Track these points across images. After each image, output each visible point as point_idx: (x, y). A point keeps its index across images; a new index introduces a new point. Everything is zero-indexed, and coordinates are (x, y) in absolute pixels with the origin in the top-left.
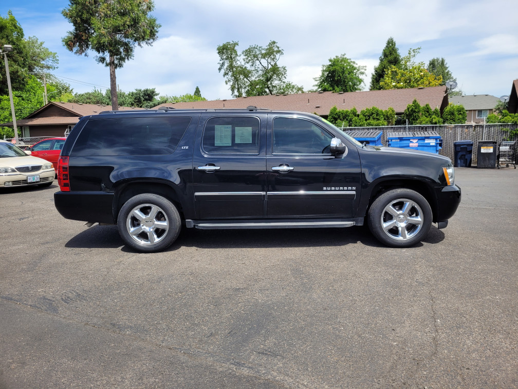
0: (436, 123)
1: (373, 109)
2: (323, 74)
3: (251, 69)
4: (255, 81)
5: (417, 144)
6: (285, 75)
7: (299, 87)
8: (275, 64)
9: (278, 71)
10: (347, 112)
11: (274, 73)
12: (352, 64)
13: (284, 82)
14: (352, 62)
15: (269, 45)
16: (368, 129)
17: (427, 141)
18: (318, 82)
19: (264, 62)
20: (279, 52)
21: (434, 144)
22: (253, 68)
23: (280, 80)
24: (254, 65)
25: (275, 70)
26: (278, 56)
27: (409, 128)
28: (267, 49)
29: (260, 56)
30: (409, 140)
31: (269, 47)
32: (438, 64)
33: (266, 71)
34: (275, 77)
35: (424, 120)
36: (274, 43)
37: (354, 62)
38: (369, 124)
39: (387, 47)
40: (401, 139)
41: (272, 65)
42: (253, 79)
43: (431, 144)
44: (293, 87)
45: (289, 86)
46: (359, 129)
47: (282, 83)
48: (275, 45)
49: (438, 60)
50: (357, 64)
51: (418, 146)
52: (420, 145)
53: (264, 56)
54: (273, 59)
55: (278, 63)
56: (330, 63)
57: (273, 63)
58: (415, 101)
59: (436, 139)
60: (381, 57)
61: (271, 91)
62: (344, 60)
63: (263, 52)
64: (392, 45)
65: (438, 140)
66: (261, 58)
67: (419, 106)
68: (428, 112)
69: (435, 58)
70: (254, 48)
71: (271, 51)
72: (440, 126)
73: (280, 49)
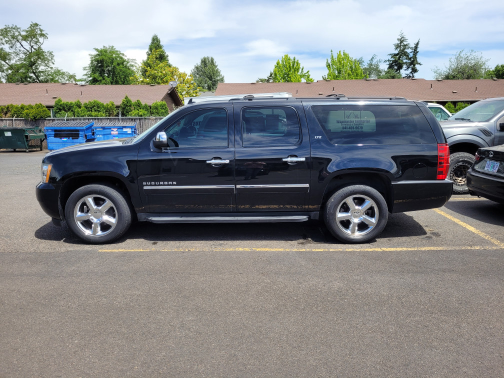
0: (141, 116)
1: (95, 102)
2: (92, 63)
3: (10, 51)
4: (16, 65)
5: (117, 132)
6: (53, 61)
7: (71, 74)
8: (39, 48)
9: (44, 56)
10: (71, 104)
11: (39, 58)
12: (121, 55)
13: (52, 68)
14: (121, 54)
15: (30, 27)
16: (88, 119)
17: (125, 130)
18: (87, 71)
19: (26, 45)
20: (42, 35)
21: (130, 132)
22: (12, 51)
23: (46, 65)
24: (14, 47)
25: (39, 54)
26: (41, 40)
27: (122, 119)
28: (27, 32)
29: (20, 37)
30: (110, 129)
31: (30, 29)
32: (209, 62)
33: (29, 55)
34: (39, 62)
35: (134, 113)
36: (37, 25)
37: (123, 54)
38: (90, 115)
39: (152, 43)
40: (104, 128)
41: (35, 49)
42: (13, 62)
43: (128, 132)
44: (63, 74)
45: (58, 72)
46: (80, 119)
47: (49, 69)
48: (38, 27)
49: (208, 58)
50: (126, 56)
51: (119, 134)
52: (120, 132)
53: (25, 38)
54: (36, 43)
55: (42, 47)
56: (97, 53)
57: (36, 47)
58: (127, 97)
59: (132, 128)
60: (148, 52)
61: (37, 77)
62: (113, 51)
63: (24, 33)
64: (157, 42)
65: (133, 129)
66: (22, 40)
67: (130, 101)
68: (139, 106)
69: (206, 57)
70: (12, 27)
71: (33, 33)
72: (145, 118)
73: (43, 32)
